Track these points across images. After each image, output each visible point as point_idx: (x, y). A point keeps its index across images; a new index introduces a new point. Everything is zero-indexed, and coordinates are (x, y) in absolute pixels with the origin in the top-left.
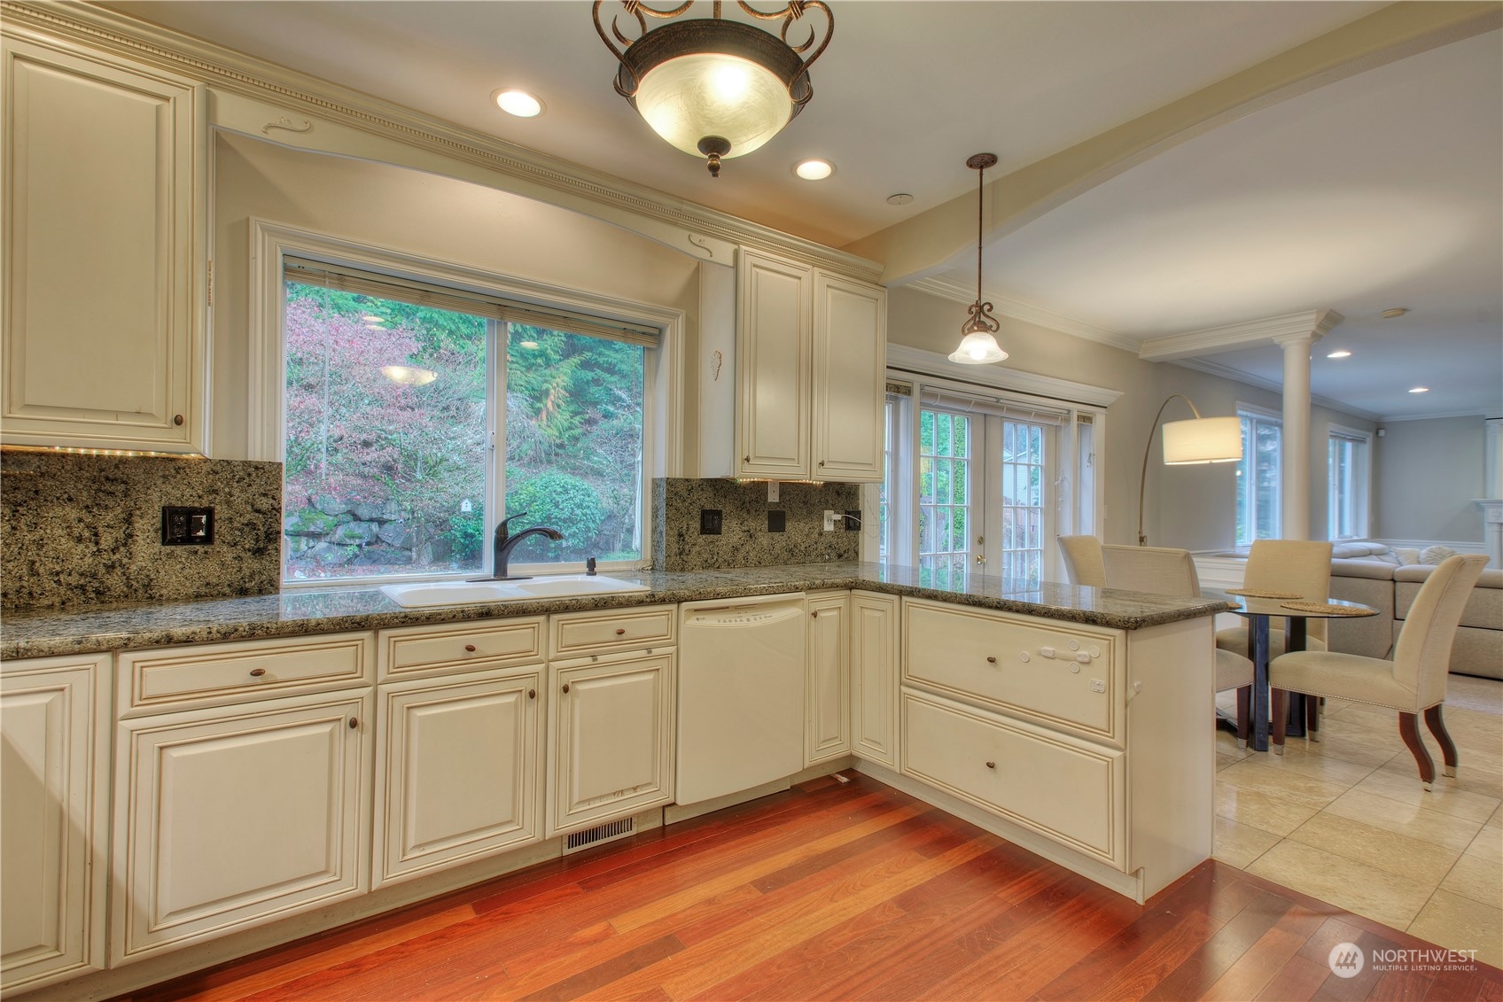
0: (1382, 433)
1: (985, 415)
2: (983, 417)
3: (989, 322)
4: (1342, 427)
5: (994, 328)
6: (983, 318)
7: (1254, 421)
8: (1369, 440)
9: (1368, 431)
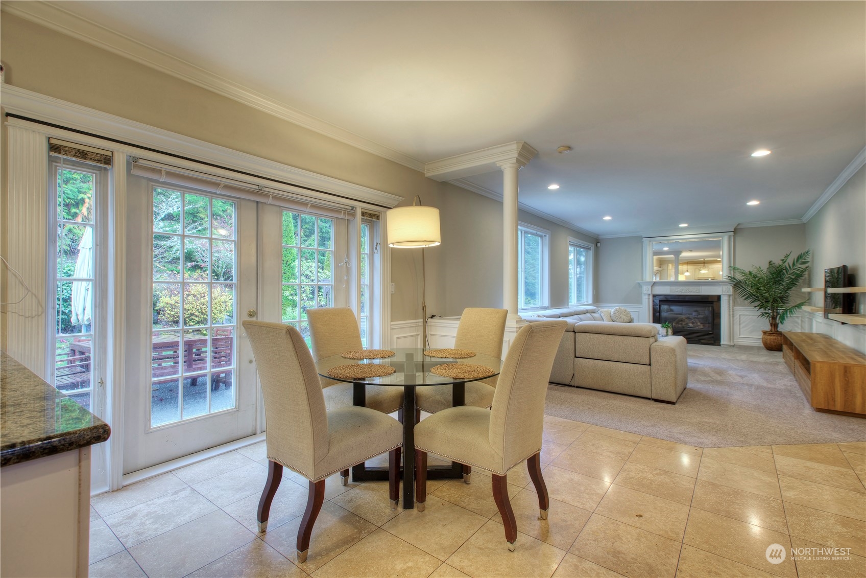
0: (599, 245)
1: (258, 202)
2: (255, 204)
4: (580, 241)
7: (523, 232)
8: (592, 248)
9: (592, 243)
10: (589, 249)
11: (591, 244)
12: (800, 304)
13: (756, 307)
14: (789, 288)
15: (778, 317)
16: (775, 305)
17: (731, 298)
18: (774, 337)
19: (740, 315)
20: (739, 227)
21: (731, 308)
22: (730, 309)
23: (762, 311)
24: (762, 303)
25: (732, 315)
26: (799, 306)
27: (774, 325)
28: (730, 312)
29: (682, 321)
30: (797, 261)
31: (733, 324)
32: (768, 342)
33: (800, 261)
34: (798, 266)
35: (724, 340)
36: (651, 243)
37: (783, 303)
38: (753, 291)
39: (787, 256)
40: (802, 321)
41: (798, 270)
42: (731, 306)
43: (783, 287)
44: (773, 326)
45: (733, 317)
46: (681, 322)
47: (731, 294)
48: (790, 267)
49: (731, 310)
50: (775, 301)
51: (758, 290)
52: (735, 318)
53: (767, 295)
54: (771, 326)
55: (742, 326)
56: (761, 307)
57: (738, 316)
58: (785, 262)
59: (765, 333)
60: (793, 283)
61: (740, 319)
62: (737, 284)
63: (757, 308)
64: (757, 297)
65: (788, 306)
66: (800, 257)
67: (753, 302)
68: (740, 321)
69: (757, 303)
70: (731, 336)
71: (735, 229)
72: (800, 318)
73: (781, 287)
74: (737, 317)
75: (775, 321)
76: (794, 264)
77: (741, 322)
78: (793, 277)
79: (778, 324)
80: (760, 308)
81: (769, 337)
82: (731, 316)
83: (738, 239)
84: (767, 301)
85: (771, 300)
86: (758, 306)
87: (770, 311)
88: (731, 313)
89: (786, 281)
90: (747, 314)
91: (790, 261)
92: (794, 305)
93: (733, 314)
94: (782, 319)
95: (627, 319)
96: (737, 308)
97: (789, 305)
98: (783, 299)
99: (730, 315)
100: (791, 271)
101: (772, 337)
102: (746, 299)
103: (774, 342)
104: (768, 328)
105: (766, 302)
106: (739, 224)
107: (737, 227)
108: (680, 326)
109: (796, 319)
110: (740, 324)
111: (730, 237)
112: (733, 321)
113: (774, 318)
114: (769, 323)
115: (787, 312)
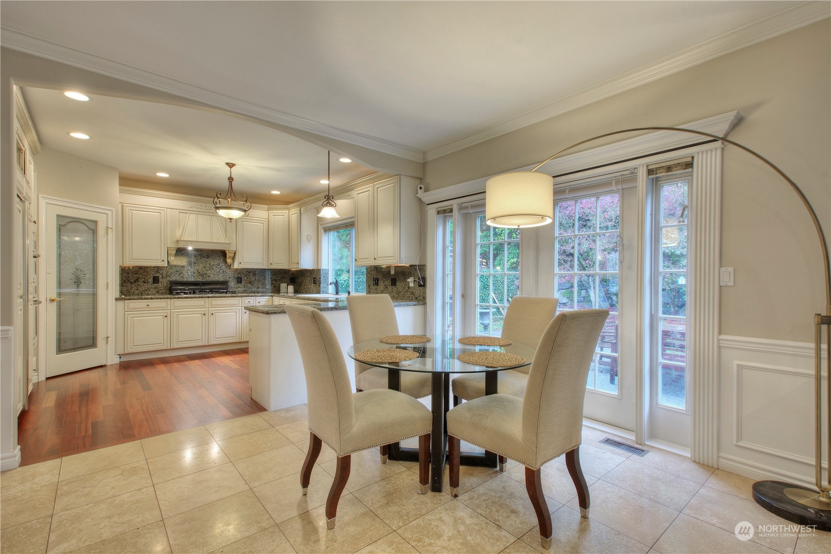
3: (333, 203)
5: (334, 206)
6: (330, 202)
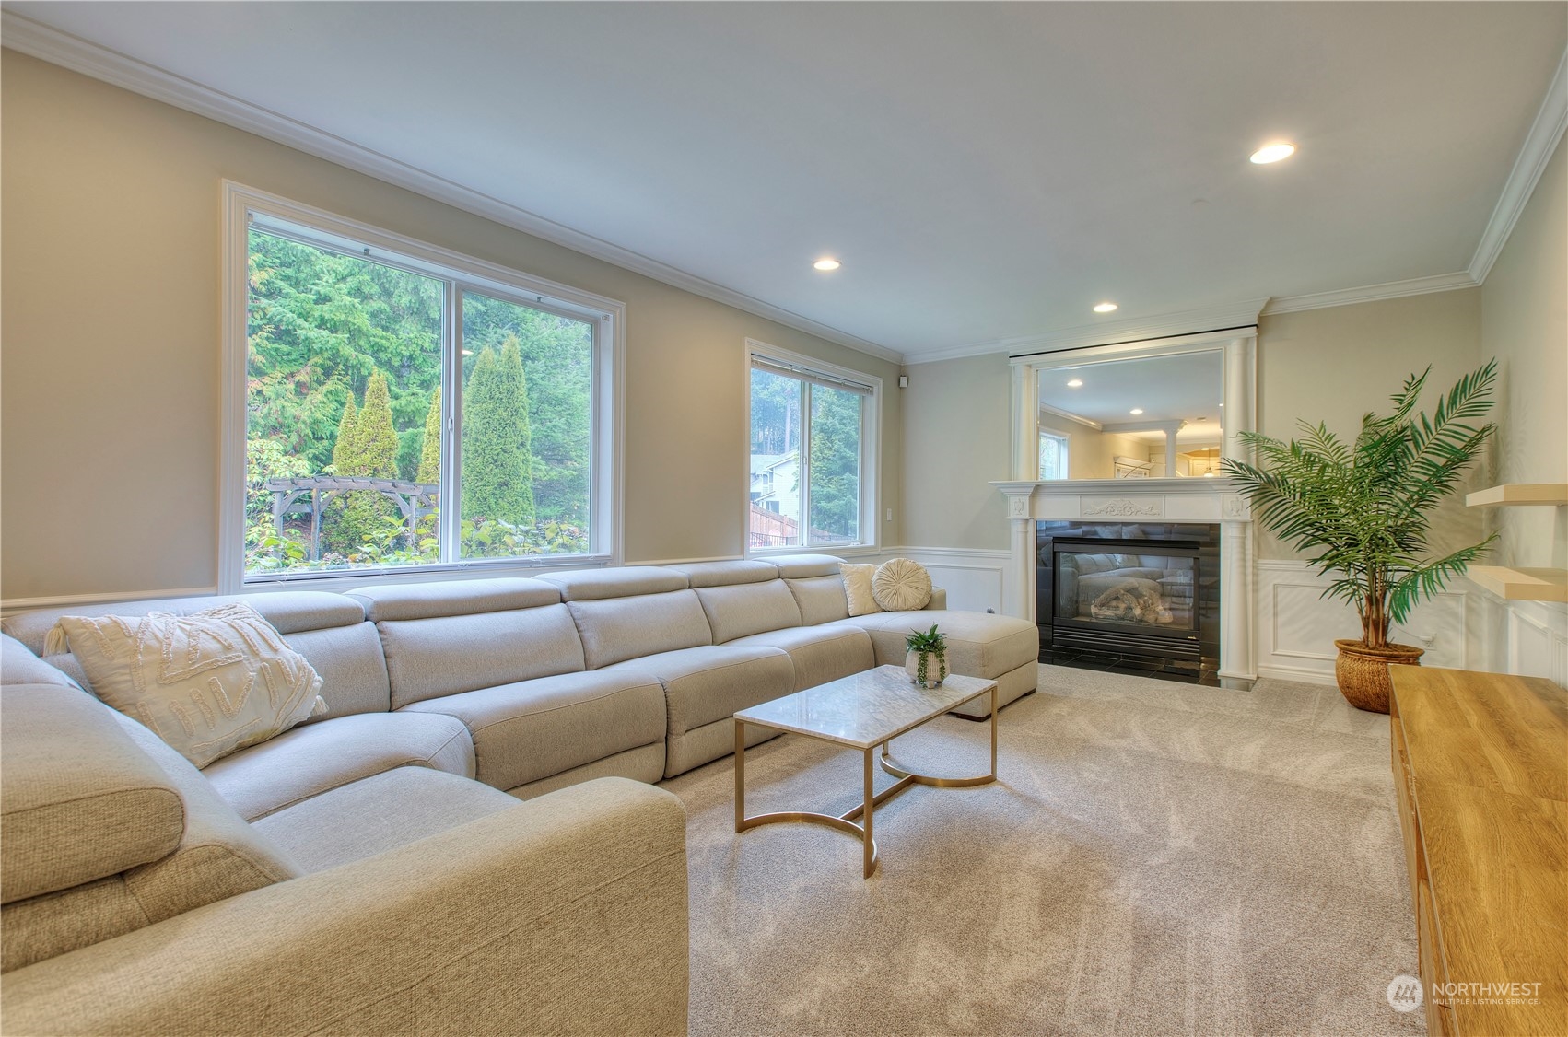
0: (904, 382)
8: (880, 389)
10: (868, 390)
11: (875, 378)
12: (1461, 554)
13: (1315, 561)
14: (1422, 499)
15: (1388, 596)
16: (1380, 556)
17: (1249, 533)
18: (1375, 667)
19: (1275, 586)
20: (1273, 310)
21: (1249, 564)
22: (1244, 567)
23: (1336, 574)
24: (1336, 548)
25: (1252, 585)
26: (1458, 561)
27: (1377, 625)
28: (1245, 575)
29: (1117, 598)
30: (1453, 402)
31: (1256, 614)
32: (1355, 683)
33: (1463, 402)
34: (1453, 420)
35: (1229, 666)
36: (1033, 371)
37: (1406, 548)
38: (1304, 508)
39: (1415, 384)
40: (1469, 609)
41: (1455, 435)
42: (1249, 557)
43: (1404, 497)
44: (1371, 628)
45: (1256, 591)
46: (1114, 603)
47: (1248, 518)
48: (1426, 426)
49: (1250, 570)
50: (1377, 543)
51: (1323, 502)
52: (1262, 594)
53: (1351, 521)
54: (1366, 626)
55: (1281, 619)
56: (1332, 561)
57: (1271, 587)
58: (1410, 405)
59: (1346, 648)
60: (1440, 479)
61: (1275, 596)
62: (1265, 490)
63: (1320, 566)
64: (1319, 530)
65: (1422, 559)
66: (1460, 390)
67: (1306, 546)
68: (1275, 606)
69: (1321, 549)
70: (1250, 651)
71: (1260, 318)
72: (1463, 599)
73: (1400, 495)
74: (1266, 591)
75: (1378, 610)
76: (1440, 416)
77: (1279, 608)
78: (1441, 461)
79: (1389, 620)
80: (1328, 567)
81: (1357, 665)
82: (1250, 587)
83: (1269, 348)
84: (1352, 544)
85: (1364, 539)
86: (1322, 559)
87: (1361, 576)
88: (1250, 578)
89: (1416, 474)
90: (1297, 582)
91: (1426, 404)
92: (1443, 556)
93: (1255, 583)
94: (1401, 605)
95: (914, 597)
96: (1265, 563)
97: (1428, 555)
98: (1404, 536)
99: (1245, 585)
100: (1429, 440)
101: (1366, 666)
102: (1283, 535)
103: (1373, 682)
104: (1356, 632)
105: (1349, 545)
106: (1271, 302)
107: (1264, 310)
108: (1110, 613)
109: (1452, 604)
110: (1275, 615)
111: (1247, 340)
112: (1256, 603)
113: (1375, 602)
114: (1358, 617)
115: (1414, 582)
